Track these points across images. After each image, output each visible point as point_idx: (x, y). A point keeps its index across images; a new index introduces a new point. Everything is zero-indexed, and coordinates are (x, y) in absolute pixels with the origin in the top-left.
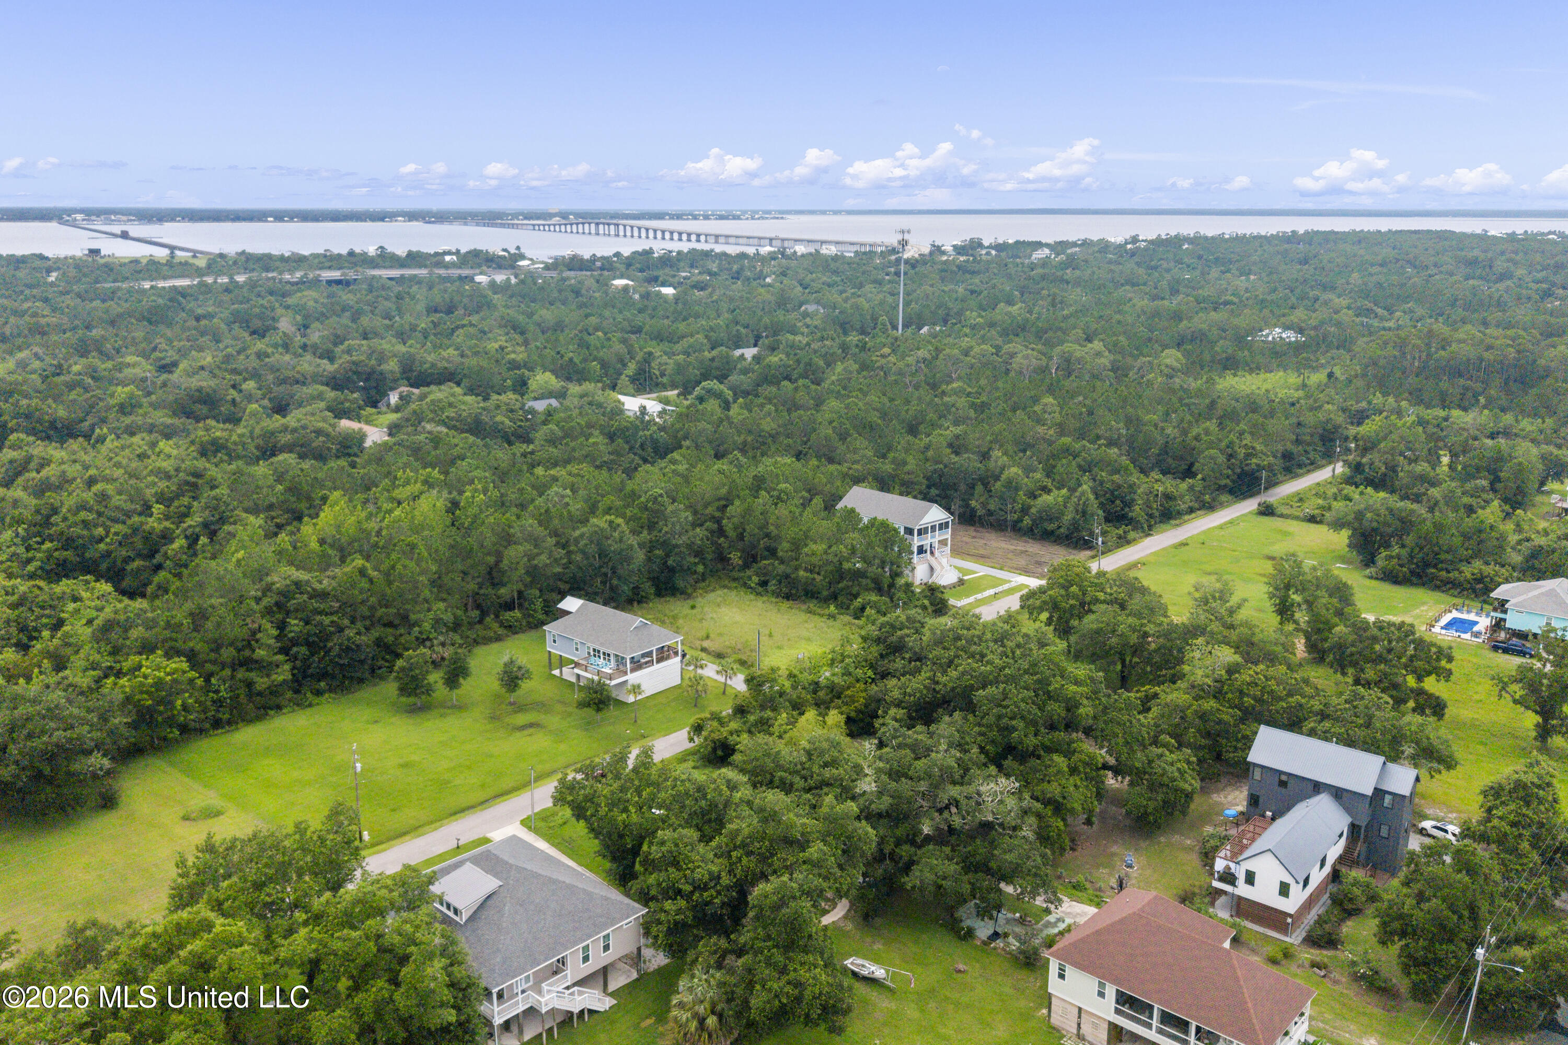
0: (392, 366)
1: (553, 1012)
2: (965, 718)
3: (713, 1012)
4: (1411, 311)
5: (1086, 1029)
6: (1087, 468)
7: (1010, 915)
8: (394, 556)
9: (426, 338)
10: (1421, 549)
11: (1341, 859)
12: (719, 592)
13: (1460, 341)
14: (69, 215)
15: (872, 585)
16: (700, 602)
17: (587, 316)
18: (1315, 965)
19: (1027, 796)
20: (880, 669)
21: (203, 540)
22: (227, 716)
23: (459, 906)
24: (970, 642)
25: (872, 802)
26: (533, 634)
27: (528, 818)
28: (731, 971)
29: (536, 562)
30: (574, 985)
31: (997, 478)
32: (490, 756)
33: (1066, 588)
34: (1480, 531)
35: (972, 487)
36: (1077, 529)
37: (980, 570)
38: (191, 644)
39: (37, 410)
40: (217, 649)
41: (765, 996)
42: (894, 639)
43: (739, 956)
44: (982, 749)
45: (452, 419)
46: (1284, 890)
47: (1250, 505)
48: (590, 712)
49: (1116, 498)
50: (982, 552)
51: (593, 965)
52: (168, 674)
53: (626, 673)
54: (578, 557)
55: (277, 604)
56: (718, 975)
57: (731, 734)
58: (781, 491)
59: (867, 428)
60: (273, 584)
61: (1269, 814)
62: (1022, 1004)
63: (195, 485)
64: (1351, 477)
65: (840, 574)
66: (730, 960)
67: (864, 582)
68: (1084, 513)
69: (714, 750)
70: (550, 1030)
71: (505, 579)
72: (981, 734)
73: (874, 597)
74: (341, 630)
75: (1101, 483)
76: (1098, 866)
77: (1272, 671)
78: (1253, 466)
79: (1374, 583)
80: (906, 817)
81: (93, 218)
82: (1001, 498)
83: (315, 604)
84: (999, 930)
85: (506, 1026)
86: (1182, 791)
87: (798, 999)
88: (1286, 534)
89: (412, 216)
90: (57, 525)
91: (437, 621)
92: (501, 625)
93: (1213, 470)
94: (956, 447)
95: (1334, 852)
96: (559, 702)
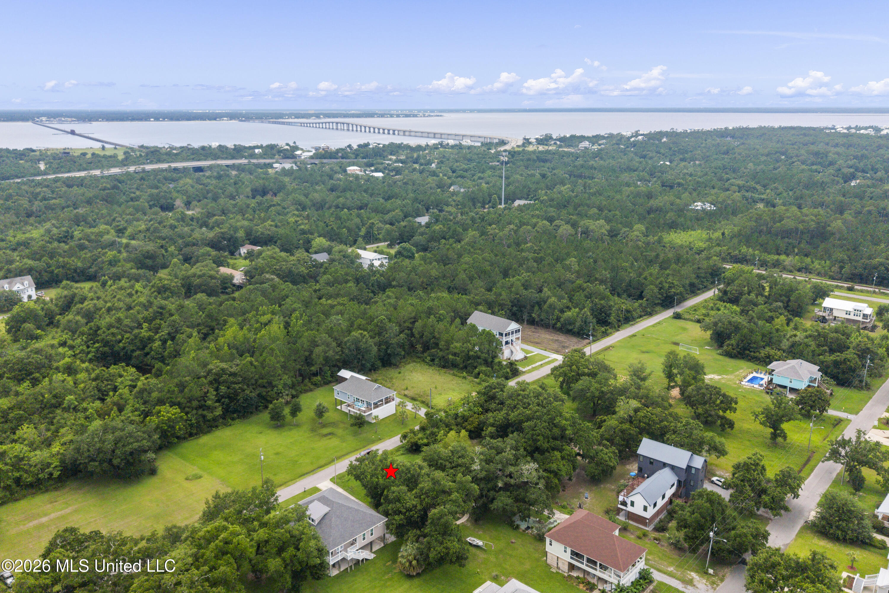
0: (241, 234)
1: (352, 560)
2: (519, 435)
3: (415, 559)
4: (776, 188)
5: (560, 565)
6: (589, 297)
7: (534, 519)
8: (264, 354)
9: (254, 212)
10: (742, 341)
11: (674, 495)
12: (412, 364)
13: (788, 217)
14: (38, 118)
15: (483, 362)
16: (403, 370)
17: (338, 197)
18: (655, 539)
19: (541, 471)
20: (485, 407)
21: (169, 342)
22: (195, 431)
23: (314, 518)
24: (524, 397)
25: (478, 474)
26: (327, 387)
27: (333, 478)
28: (422, 543)
29: (327, 354)
30: (360, 549)
31: (545, 302)
32: (313, 449)
33: (571, 367)
34: (770, 333)
35: (533, 307)
36: (582, 330)
37: (535, 351)
38: (179, 399)
39: (67, 263)
40: (190, 402)
41: (435, 553)
42: (491, 393)
43: (425, 537)
44: (525, 449)
45: (277, 270)
46: (645, 509)
47: (669, 313)
48: (356, 428)
49: (603, 312)
50: (536, 340)
51: (366, 541)
52: (173, 415)
53: (371, 409)
54: (347, 351)
55: (215, 380)
56: (416, 545)
57: (419, 439)
58: (441, 314)
59: (482, 273)
60: (212, 370)
61: (646, 475)
62: (537, 555)
63: (161, 313)
64: (722, 297)
65: (468, 357)
66: (421, 539)
67: (479, 360)
68: (585, 322)
69: (412, 446)
70: (351, 567)
71: (314, 363)
72: (525, 442)
73: (484, 368)
74: (244, 390)
75: (596, 305)
76: (573, 498)
77: (654, 411)
78: (672, 293)
79: (721, 357)
80: (492, 480)
81: (52, 119)
82: (547, 312)
83: (232, 379)
84: (530, 526)
85: (334, 565)
86: (610, 466)
87: (447, 554)
88: (684, 329)
89: (233, 116)
90: (101, 335)
91: (285, 385)
92: (312, 384)
93: (652, 296)
94: (526, 287)
95: (669, 493)
96: (341, 422)
